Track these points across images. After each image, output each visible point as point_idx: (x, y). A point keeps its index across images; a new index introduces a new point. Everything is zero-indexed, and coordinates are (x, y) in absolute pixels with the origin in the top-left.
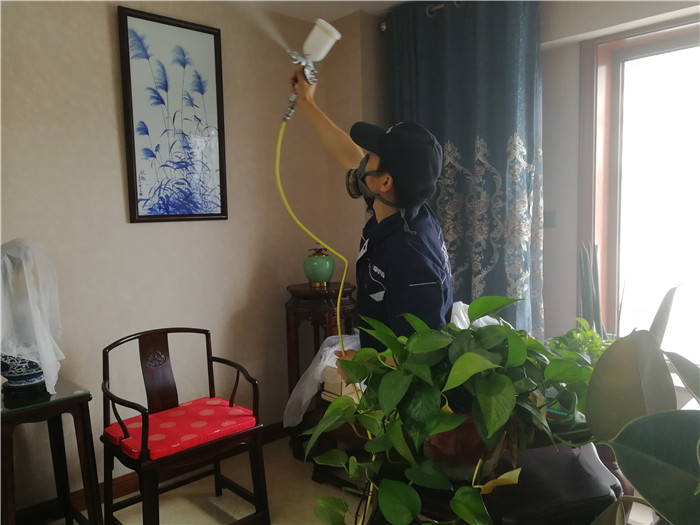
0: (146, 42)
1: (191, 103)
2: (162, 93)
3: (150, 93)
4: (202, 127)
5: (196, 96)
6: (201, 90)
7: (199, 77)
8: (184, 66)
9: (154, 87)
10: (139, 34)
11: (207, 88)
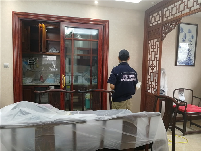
0: (183, 29)
1: (190, 41)
2: (185, 39)
3: (182, 39)
4: (192, 46)
5: (191, 39)
6: (193, 38)
7: (192, 35)
8: (190, 33)
9: (183, 38)
10: (182, 27)
11: (194, 37)
